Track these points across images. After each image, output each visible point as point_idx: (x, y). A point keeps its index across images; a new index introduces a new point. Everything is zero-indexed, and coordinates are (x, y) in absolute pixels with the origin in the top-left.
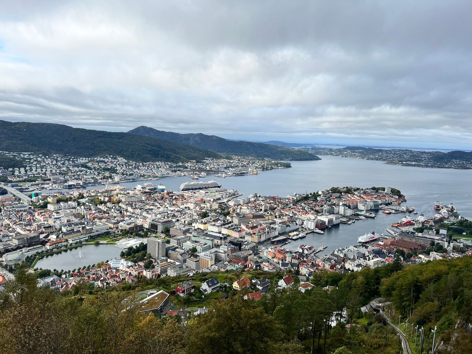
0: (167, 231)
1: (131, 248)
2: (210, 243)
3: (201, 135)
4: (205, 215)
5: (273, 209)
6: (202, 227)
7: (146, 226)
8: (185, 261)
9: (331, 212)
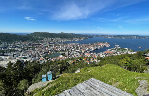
0: (68, 51)
1: (62, 54)
2: (76, 53)
3: (72, 34)
4: (74, 48)
5: (86, 46)
6: (74, 50)
7: (64, 50)
8: (72, 56)
9: (96, 47)
